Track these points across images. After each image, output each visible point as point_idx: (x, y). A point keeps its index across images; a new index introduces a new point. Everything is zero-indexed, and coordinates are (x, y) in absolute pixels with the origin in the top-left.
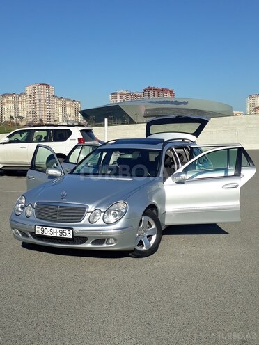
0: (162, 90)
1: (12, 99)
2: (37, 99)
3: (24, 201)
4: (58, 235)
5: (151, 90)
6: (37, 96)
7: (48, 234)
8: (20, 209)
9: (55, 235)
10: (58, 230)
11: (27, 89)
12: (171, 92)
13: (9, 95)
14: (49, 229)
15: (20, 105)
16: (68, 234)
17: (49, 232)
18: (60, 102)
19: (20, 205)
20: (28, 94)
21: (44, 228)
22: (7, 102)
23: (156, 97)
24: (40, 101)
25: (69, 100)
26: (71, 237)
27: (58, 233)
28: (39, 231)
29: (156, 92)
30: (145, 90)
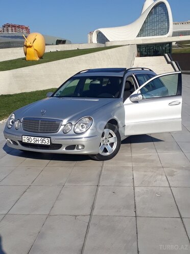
0: (19, 27)
3: (13, 117)
4: (40, 143)
5: (9, 26)
7: (32, 142)
8: (11, 123)
9: (37, 143)
10: (40, 138)
12: (27, 28)
14: (32, 138)
16: (47, 142)
17: (33, 140)
19: (11, 120)
21: (29, 137)
23: (14, 32)
26: (49, 144)
27: (39, 141)
28: (25, 139)
29: (13, 28)
30: (4, 27)
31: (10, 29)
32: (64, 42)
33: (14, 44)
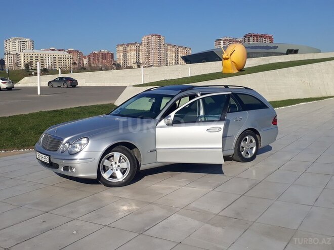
0: (261, 36)
1: (134, 47)
2: (150, 47)
5: (251, 36)
6: (151, 45)
11: (143, 39)
12: (270, 37)
13: (132, 44)
15: (141, 53)
18: (173, 49)
20: (144, 44)
22: (130, 50)
23: (255, 42)
24: (152, 49)
25: (181, 47)
29: (255, 38)
30: (245, 37)
31: (251, 39)
32: (296, 52)
33: (254, 55)
